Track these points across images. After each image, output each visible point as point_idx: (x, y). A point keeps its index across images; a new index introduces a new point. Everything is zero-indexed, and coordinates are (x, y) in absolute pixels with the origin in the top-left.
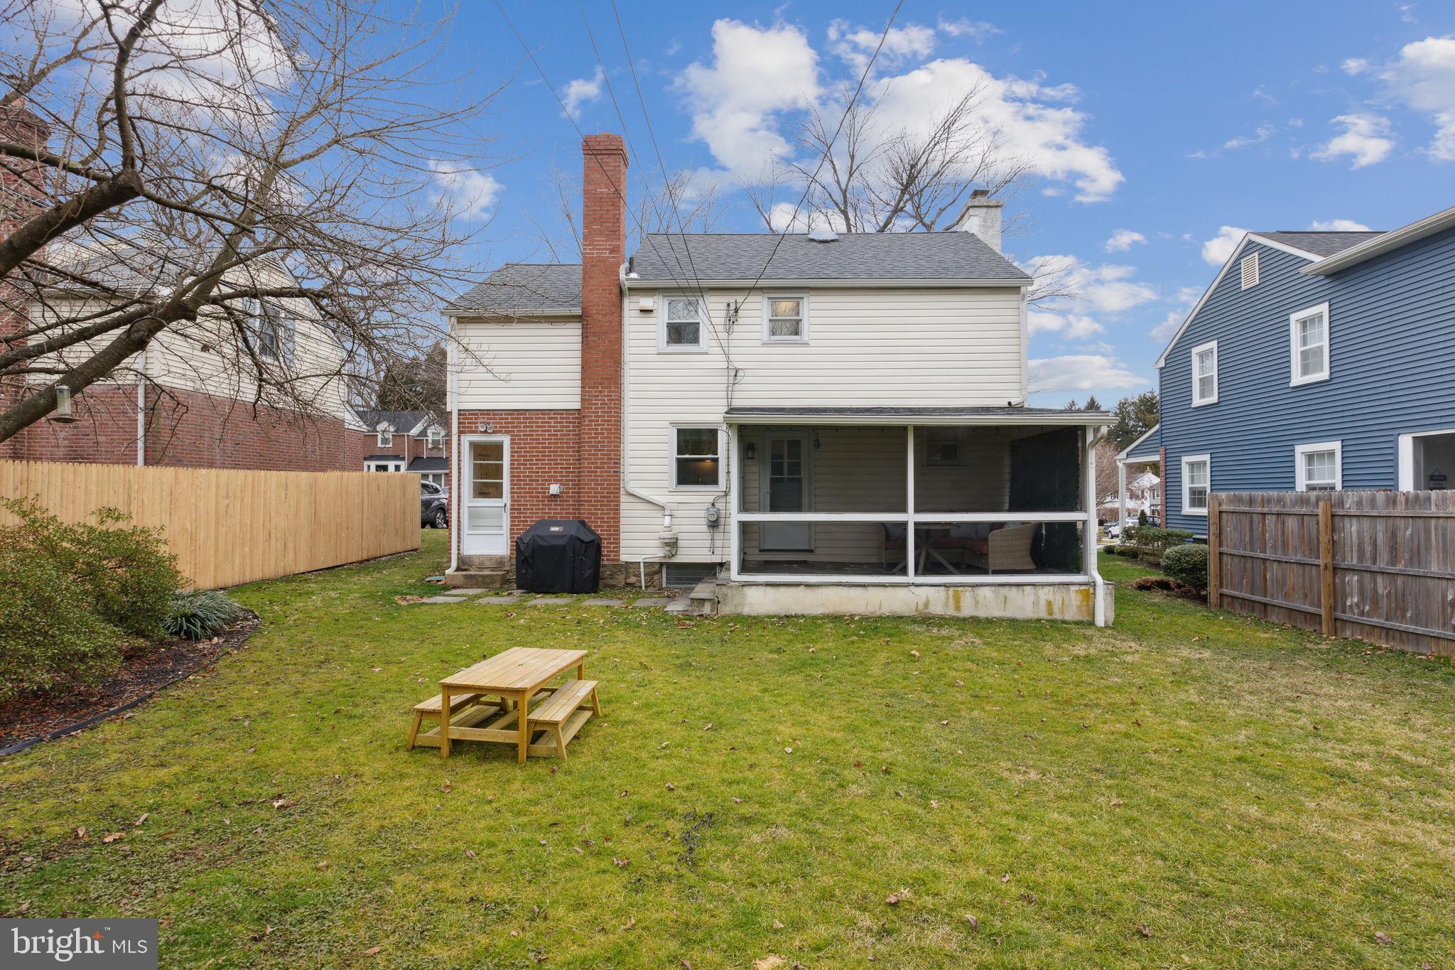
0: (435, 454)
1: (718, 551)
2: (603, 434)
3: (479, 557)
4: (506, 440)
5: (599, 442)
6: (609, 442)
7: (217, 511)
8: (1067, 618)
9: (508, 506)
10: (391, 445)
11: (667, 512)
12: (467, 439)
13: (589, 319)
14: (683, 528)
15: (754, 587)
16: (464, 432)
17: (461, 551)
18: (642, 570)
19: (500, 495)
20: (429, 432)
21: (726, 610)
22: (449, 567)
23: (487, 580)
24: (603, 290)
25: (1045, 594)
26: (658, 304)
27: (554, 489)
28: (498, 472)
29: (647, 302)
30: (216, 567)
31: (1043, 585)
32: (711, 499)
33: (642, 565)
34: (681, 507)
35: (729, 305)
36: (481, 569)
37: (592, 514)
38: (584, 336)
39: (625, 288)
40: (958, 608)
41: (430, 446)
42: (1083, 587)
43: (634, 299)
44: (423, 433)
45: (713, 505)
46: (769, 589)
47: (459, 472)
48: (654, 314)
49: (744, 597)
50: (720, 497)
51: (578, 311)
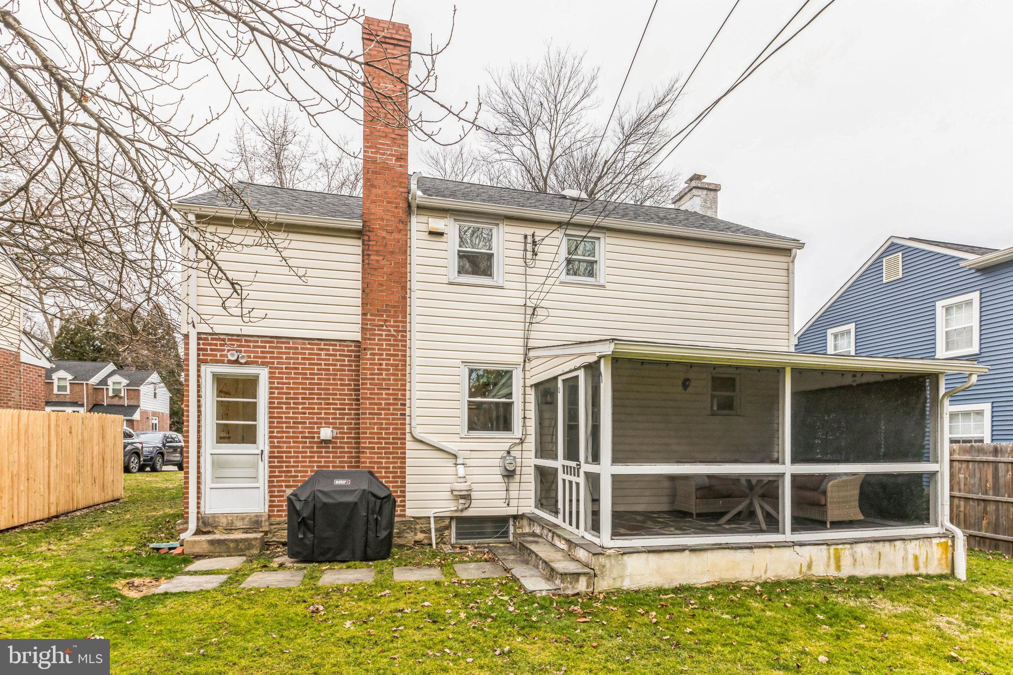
0: (116, 401)
1: (513, 503)
2: (388, 370)
3: (226, 515)
4: (263, 374)
5: (384, 379)
6: (395, 380)
8: (931, 572)
9: (266, 454)
10: (68, 392)
11: (460, 461)
12: (208, 371)
13: (372, 235)
14: (475, 478)
15: (635, 555)
16: (205, 362)
17: (202, 509)
18: (433, 526)
19: (253, 441)
20: (110, 381)
21: (603, 585)
22: (186, 529)
23: (241, 545)
24: (389, 202)
25: (911, 548)
26: (449, 226)
27: (326, 433)
28: (250, 411)
29: (437, 224)
31: (911, 539)
32: (506, 446)
33: (432, 520)
34: (474, 454)
35: (526, 237)
36: (229, 529)
37: (375, 463)
38: (365, 255)
39: (414, 205)
40: (838, 568)
41: (111, 394)
42: (943, 540)
43: (423, 219)
44: (104, 382)
45: (509, 452)
46: (652, 557)
47: (199, 411)
48: (444, 239)
49: (624, 567)
50: (515, 444)
51: (358, 224)
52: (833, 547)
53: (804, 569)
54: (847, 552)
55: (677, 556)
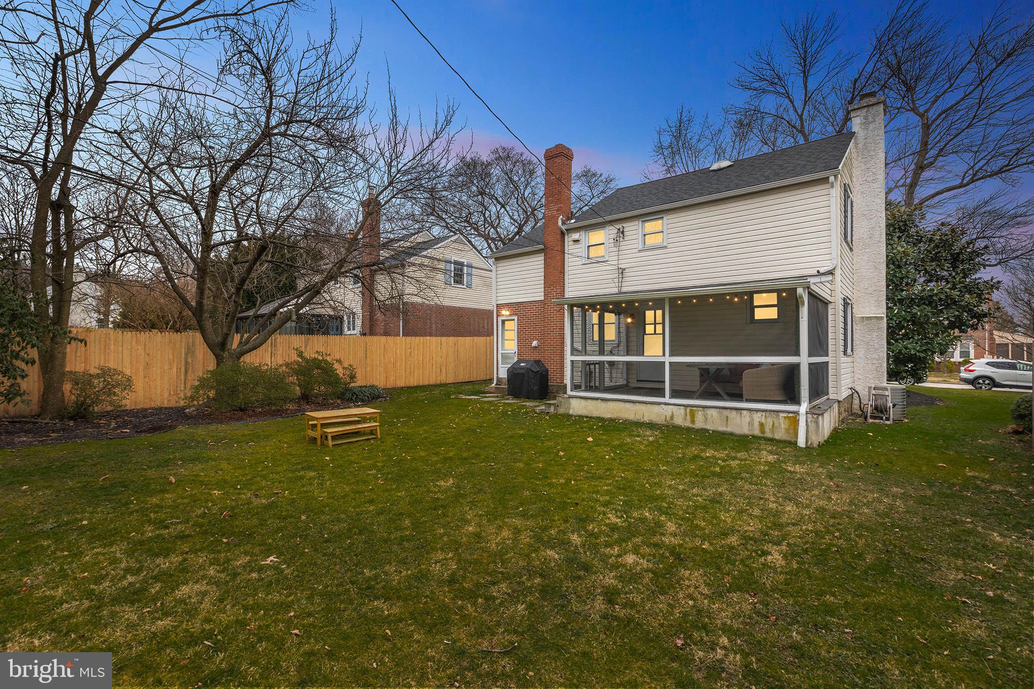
2: (554, 312)
4: (516, 319)
7: (406, 355)
8: (777, 437)
9: (516, 353)
12: (500, 319)
13: (547, 250)
16: (499, 315)
17: (498, 375)
21: (561, 411)
22: (493, 383)
25: (758, 417)
26: (581, 236)
27: (535, 343)
29: (576, 236)
30: (406, 378)
31: (757, 411)
32: (609, 348)
35: (619, 229)
37: (549, 357)
38: (546, 260)
39: (564, 230)
40: (693, 422)
42: (791, 415)
43: (570, 235)
46: (582, 401)
48: (580, 242)
49: (570, 404)
50: (614, 347)
51: (542, 247)
52: (688, 409)
53: (668, 419)
54: (700, 413)
55: (594, 402)
